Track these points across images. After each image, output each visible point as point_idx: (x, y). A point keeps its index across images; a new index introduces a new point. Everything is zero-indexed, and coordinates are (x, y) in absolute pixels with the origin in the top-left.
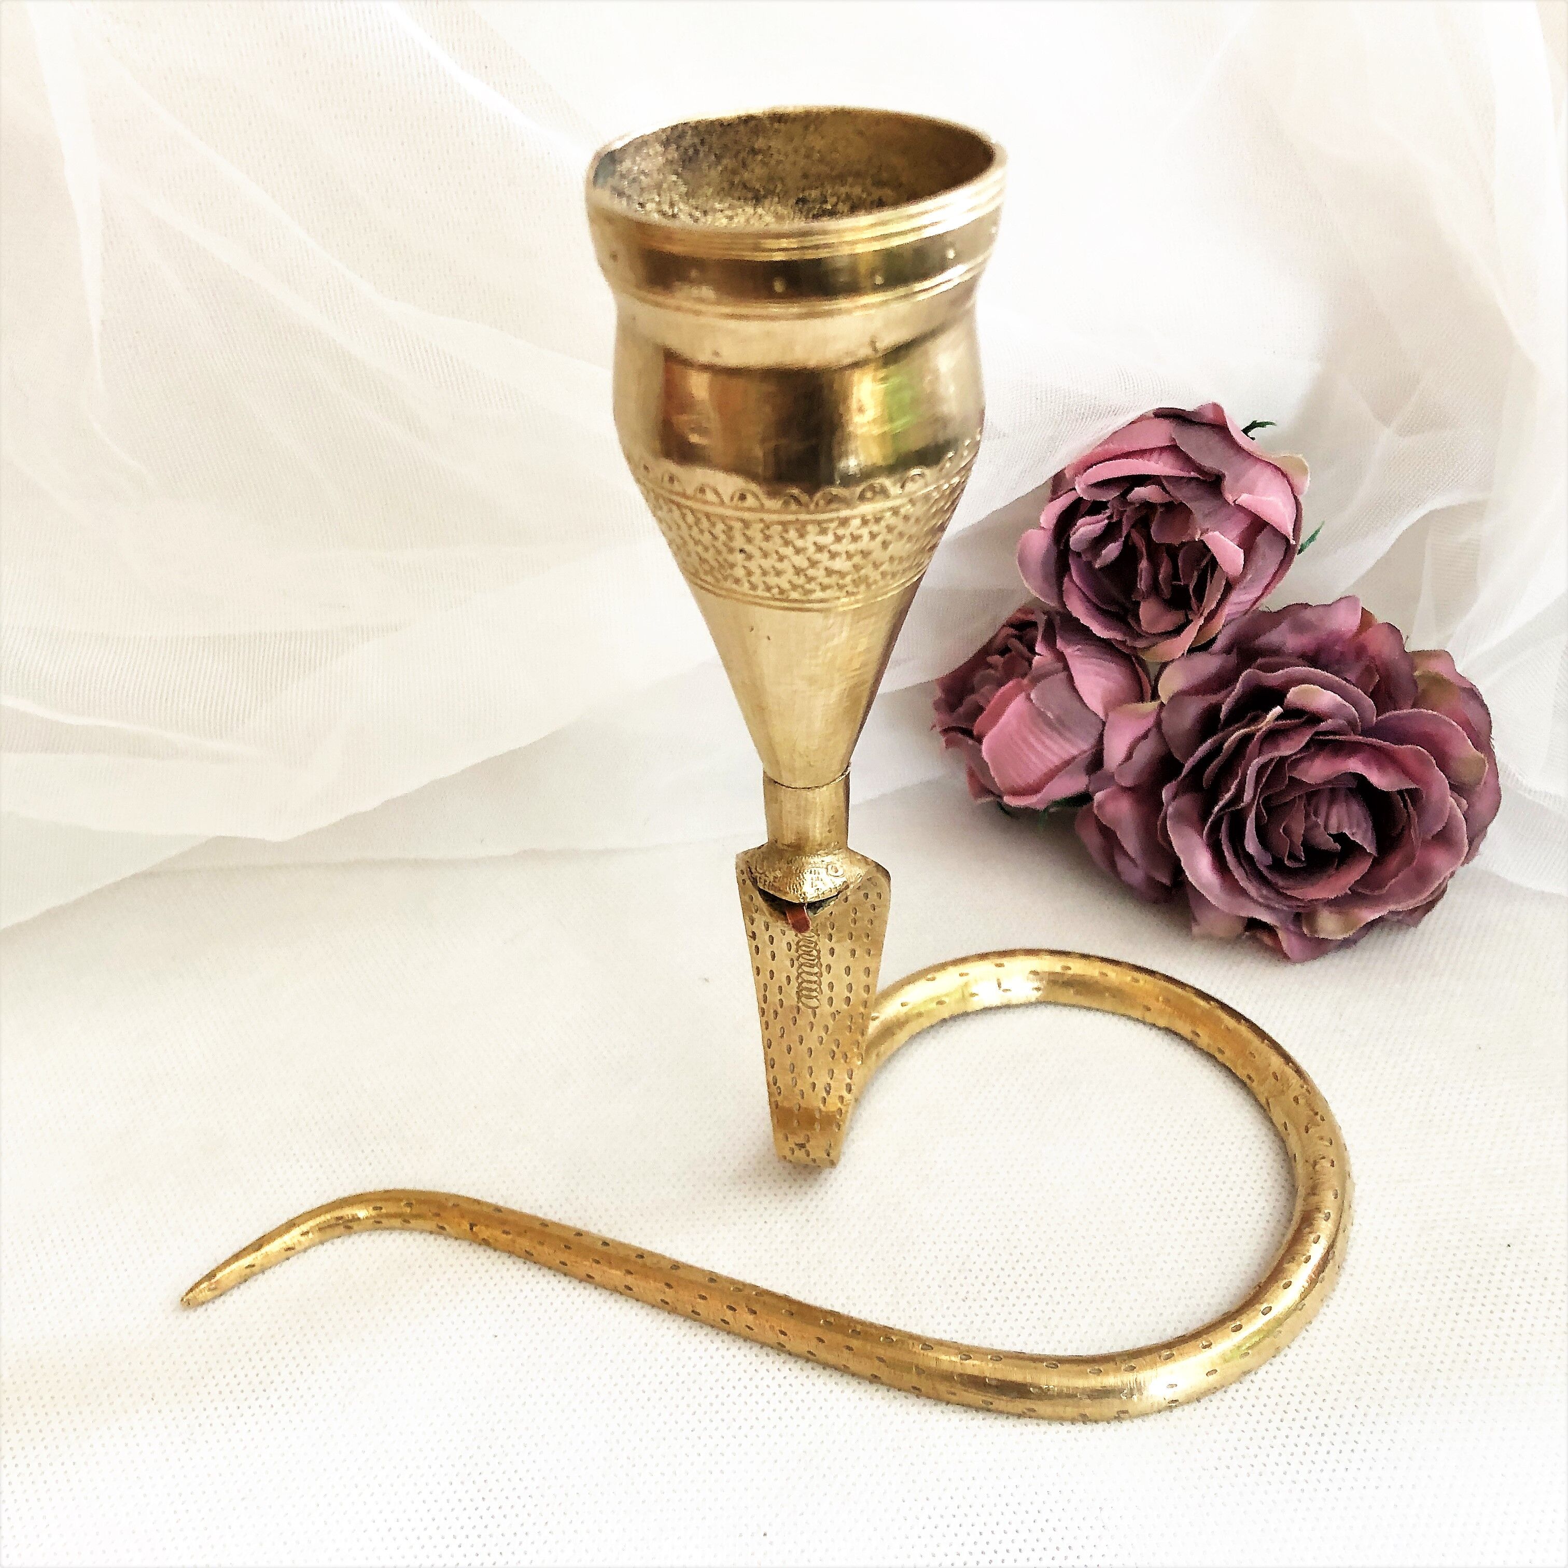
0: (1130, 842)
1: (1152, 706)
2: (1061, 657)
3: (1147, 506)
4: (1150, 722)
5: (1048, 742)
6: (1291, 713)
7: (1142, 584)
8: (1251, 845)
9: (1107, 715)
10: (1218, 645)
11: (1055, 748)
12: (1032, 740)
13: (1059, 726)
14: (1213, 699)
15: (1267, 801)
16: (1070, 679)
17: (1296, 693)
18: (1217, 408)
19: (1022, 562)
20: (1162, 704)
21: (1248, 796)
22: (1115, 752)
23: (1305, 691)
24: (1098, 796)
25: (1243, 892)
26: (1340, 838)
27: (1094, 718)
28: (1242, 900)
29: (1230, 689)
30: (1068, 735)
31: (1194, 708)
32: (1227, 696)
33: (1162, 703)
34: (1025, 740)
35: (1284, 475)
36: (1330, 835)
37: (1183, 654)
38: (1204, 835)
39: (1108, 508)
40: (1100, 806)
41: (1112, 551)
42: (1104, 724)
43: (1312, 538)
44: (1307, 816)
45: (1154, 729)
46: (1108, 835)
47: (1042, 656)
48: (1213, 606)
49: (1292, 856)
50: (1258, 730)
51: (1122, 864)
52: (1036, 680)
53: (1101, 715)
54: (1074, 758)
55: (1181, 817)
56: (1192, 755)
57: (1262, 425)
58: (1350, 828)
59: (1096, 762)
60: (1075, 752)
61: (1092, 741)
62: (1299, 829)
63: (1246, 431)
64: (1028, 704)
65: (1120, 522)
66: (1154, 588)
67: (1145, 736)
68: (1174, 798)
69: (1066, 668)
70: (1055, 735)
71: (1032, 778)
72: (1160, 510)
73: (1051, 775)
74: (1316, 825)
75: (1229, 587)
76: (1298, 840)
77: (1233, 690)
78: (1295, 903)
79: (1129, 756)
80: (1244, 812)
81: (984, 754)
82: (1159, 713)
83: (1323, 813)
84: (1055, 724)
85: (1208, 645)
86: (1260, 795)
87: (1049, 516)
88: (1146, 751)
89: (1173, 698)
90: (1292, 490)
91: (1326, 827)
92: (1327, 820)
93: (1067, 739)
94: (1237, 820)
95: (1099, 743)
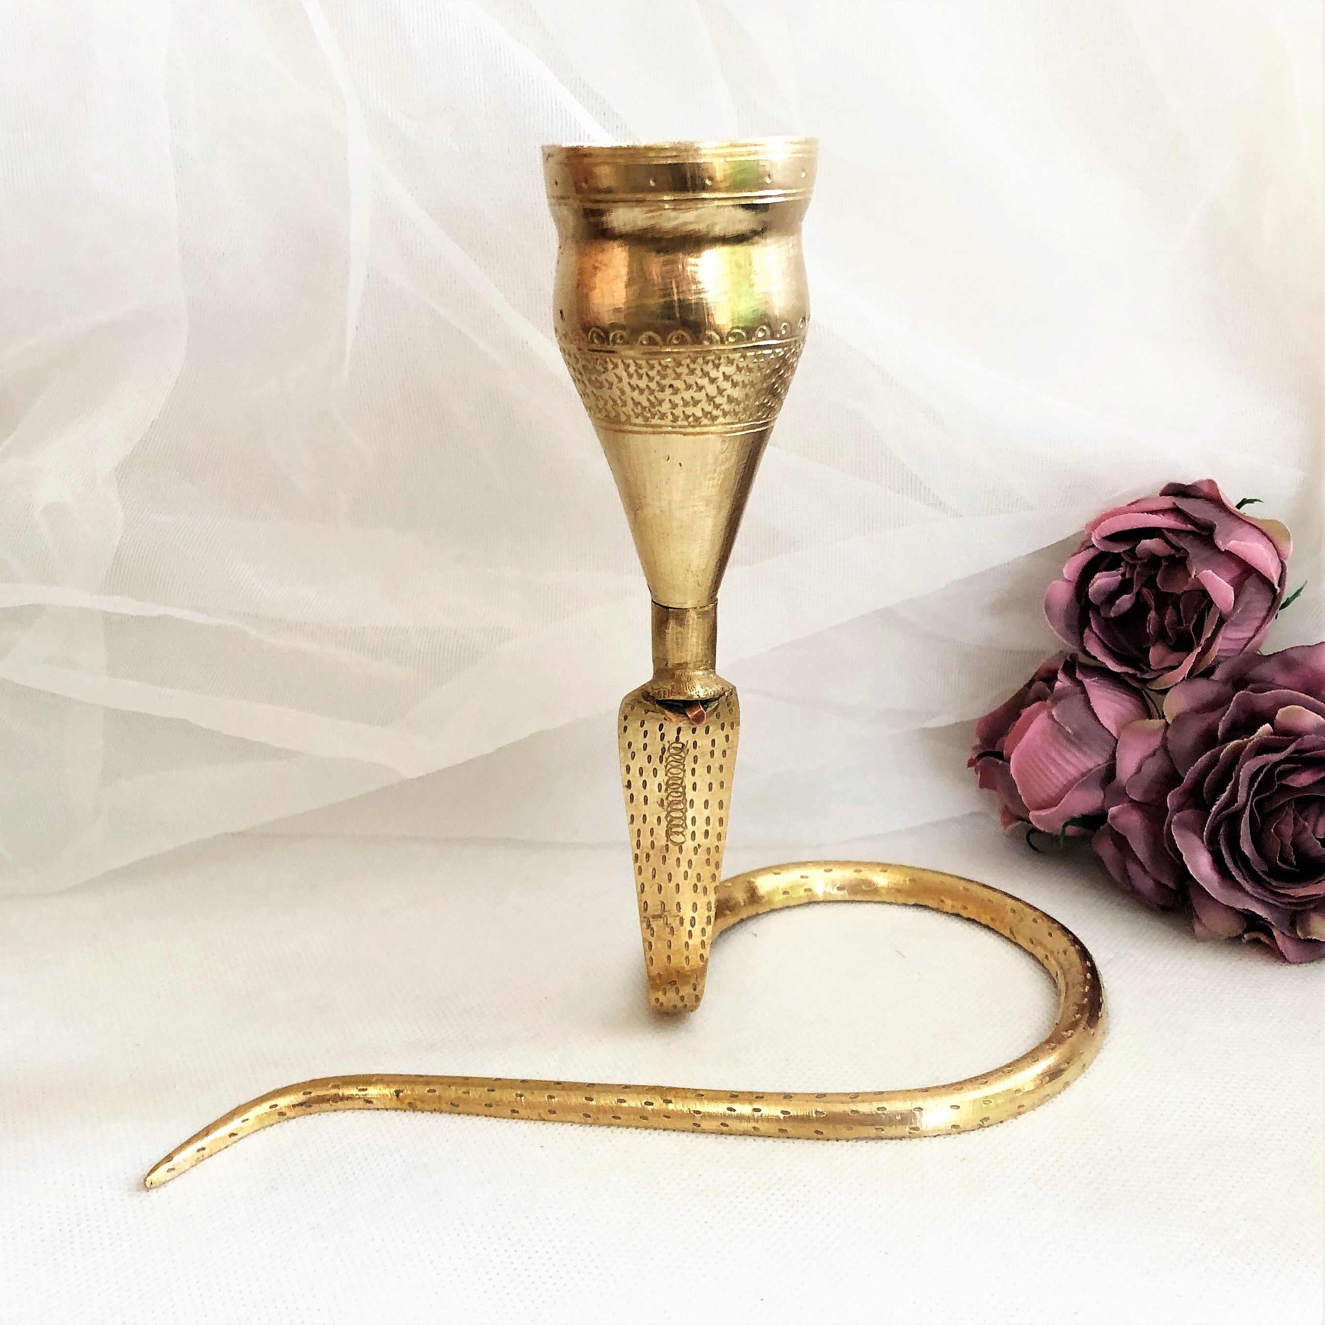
0: (1140, 847)
1: (1158, 723)
2: (1080, 684)
3: (1154, 560)
4: (1157, 741)
5: (1068, 756)
6: (1277, 731)
7: (1150, 629)
8: (1247, 847)
9: (1119, 733)
10: (1218, 675)
11: (1075, 763)
12: (1054, 754)
13: (1077, 740)
14: (1211, 717)
15: (1260, 805)
16: (1087, 701)
17: (1283, 713)
18: (1211, 483)
19: (1048, 608)
20: (1167, 725)
21: (1241, 796)
22: (1127, 765)
23: (1293, 711)
24: (1112, 810)
25: (1240, 888)
27: (1107, 736)
28: (1238, 895)
29: (1226, 706)
30: (1085, 749)
31: (1194, 729)
32: (1222, 715)
33: (1167, 723)
34: (1047, 755)
35: (1267, 536)
36: (1318, 839)
37: (1184, 678)
38: (1205, 840)
39: (1121, 566)
40: (1114, 817)
41: (1125, 601)
42: (1117, 741)
43: (1297, 594)
44: (1295, 819)
45: (1162, 750)
46: (1121, 842)
47: (1062, 682)
48: (1209, 636)
49: (1283, 859)
50: (1250, 741)
51: (1133, 870)
52: (1057, 700)
53: (1115, 735)
54: (1090, 770)
55: (1183, 825)
56: (1193, 765)
57: (1251, 501)
59: (1109, 774)
60: (1091, 764)
61: (1106, 755)
62: (1288, 830)
63: (1239, 506)
64: (1050, 721)
65: (1131, 578)
66: (1161, 634)
67: (1154, 754)
68: (1179, 809)
69: (1084, 691)
70: (1074, 750)
71: (1053, 792)
72: (1164, 564)
73: (1069, 786)
74: (1305, 828)
75: (1222, 621)
76: (1288, 843)
77: (1228, 709)
78: (1287, 900)
79: (1139, 770)
80: (1239, 814)
81: (1012, 771)
82: (1166, 731)
83: (1312, 819)
84: (1073, 739)
85: (1208, 673)
86: (1253, 797)
87: (1071, 568)
88: (1152, 768)
89: (1178, 719)
90: (1279, 555)
91: (1314, 832)
92: (1315, 825)
93: (1085, 753)
94: (1233, 820)
95: (1113, 756)
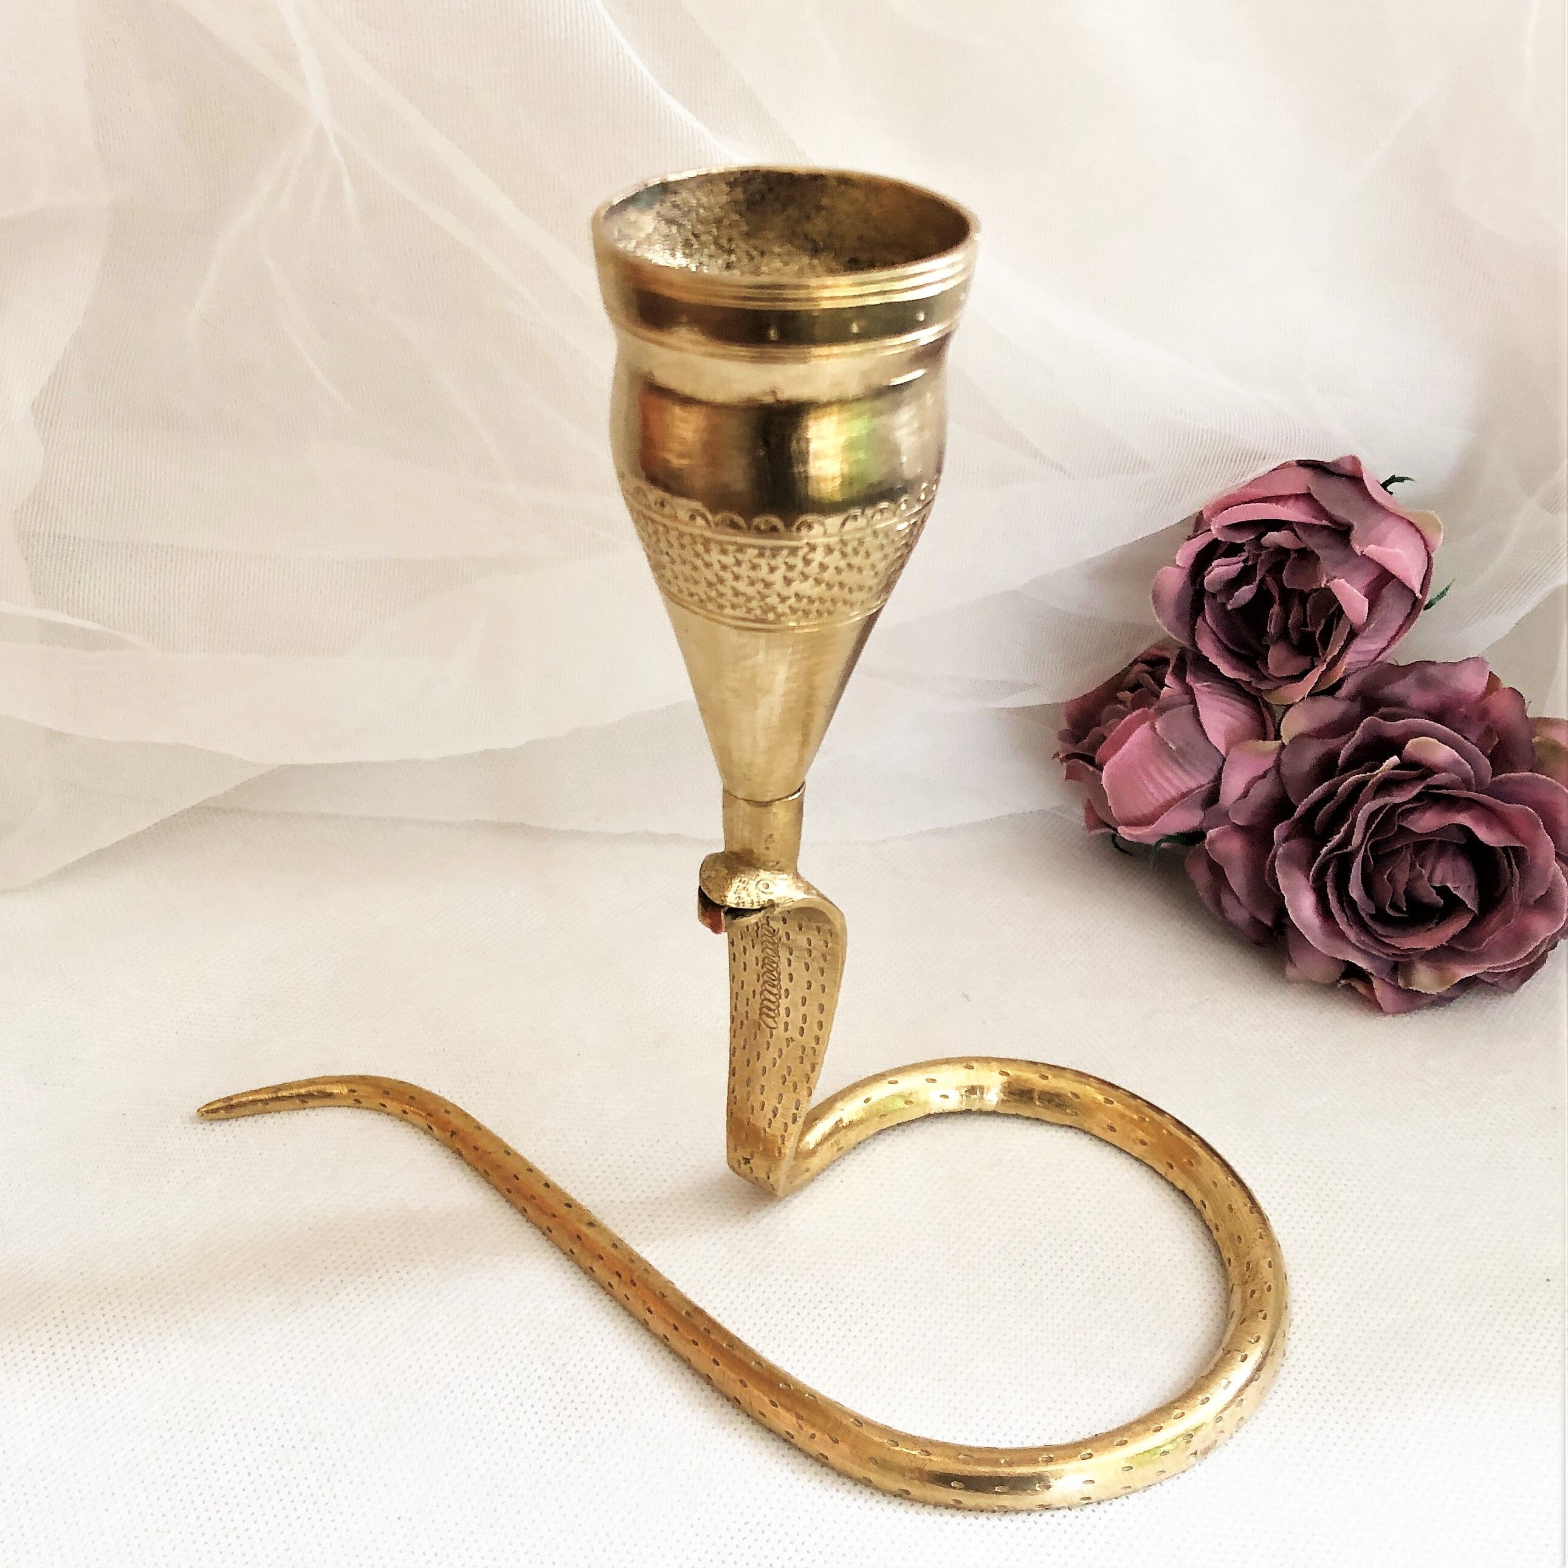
0: (1237, 879)
1: (1273, 745)
2: (1189, 691)
3: (1281, 552)
4: (1269, 763)
5: (1169, 775)
6: (1407, 764)
7: (1271, 628)
8: (1355, 891)
9: (1227, 753)
10: (1342, 692)
11: (1175, 781)
12: (1152, 769)
13: (1179, 758)
14: (1333, 743)
15: (1374, 847)
16: (1196, 713)
17: (1414, 745)
18: (1355, 461)
19: (1156, 598)
20: (1283, 746)
21: (1356, 840)
22: (1233, 786)
23: (1424, 743)
24: (1211, 833)
25: (1342, 936)
26: (1443, 891)
27: (1214, 753)
28: (1340, 944)
29: (1350, 734)
30: (1188, 767)
31: (1314, 751)
32: (1346, 742)
33: (1284, 743)
34: (1146, 770)
35: (1418, 530)
36: (1434, 888)
37: (1304, 698)
38: (1310, 878)
39: (1244, 551)
40: (1212, 842)
41: (1245, 593)
42: (1224, 760)
43: (1442, 594)
44: (1412, 866)
45: (1273, 771)
46: (1217, 871)
47: (1170, 688)
48: (1335, 653)
49: (1394, 906)
50: (1373, 777)
51: (1227, 901)
52: (1162, 710)
53: (1223, 751)
54: (1193, 790)
55: (1288, 857)
56: (1306, 797)
57: (1402, 480)
58: (1454, 882)
59: (1212, 796)
60: (1193, 785)
61: (1211, 776)
62: (1403, 878)
63: (1385, 485)
64: (1151, 732)
65: (1254, 566)
66: (1284, 635)
67: (1264, 776)
68: (1286, 839)
69: (1193, 701)
70: (1175, 768)
71: (1147, 809)
72: (1293, 556)
73: (1167, 806)
74: (1421, 876)
75: (1353, 635)
76: (1401, 890)
77: (1353, 736)
78: (1391, 951)
79: (1245, 794)
80: (1351, 856)
81: (1103, 782)
82: (1280, 753)
83: (1429, 866)
84: (1176, 755)
85: (1332, 691)
86: (1368, 840)
87: (1185, 554)
88: (1262, 791)
89: (1295, 740)
90: (1426, 546)
91: (1430, 879)
92: (1432, 873)
93: (1187, 772)
94: (1344, 863)
95: (1218, 779)
